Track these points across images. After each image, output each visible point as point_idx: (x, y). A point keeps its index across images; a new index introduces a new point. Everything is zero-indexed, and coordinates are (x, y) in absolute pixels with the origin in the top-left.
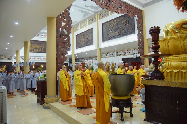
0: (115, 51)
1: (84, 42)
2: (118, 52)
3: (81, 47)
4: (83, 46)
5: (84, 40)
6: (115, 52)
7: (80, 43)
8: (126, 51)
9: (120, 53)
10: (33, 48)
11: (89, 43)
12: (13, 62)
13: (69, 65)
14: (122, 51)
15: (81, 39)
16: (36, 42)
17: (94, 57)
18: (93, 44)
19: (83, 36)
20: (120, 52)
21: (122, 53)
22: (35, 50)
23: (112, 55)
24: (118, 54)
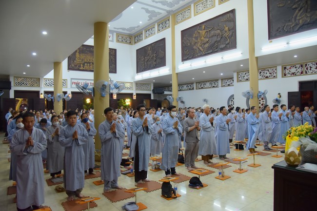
0: (279, 65)
1: (207, 45)
2: (288, 67)
3: (195, 57)
4: (204, 53)
5: (207, 40)
6: (279, 69)
7: (195, 47)
8: (311, 65)
9: (293, 70)
10: (83, 62)
11: (222, 46)
12: (42, 91)
13: (152, 98)
14: (298, 66)
15: (196, 38)
16: (88, 50)
17: (209, 81)
18: (236, 48)
19: (203, 32)
20: (294, 66)
21: (300, 70)
22: (86, 67)
23: (268, 75)
24: (287, 71)
